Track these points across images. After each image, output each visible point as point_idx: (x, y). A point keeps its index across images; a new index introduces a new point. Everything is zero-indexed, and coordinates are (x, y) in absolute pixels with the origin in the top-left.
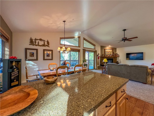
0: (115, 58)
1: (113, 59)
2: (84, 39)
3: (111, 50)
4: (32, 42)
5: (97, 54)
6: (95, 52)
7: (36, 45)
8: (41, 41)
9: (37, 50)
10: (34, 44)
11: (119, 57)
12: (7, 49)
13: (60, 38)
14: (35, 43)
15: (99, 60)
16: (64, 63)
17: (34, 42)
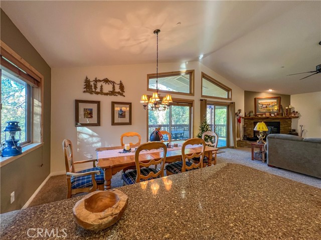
0: (287, 120)
1: (279, 123)
2: (204, 76)
3: (276, 101)
4: (89, 87)
5: (236, 112)
6: (230, 106)
7: (97, 93)
8: (107, 83)
9: (98, 103)
10: (93, 91)
11: (298, 117)
12: (37, 102)
13: (148, 75)
14: (96, 87)
15: (242, 124)
16: (155, 133)
17: (93, 86)
